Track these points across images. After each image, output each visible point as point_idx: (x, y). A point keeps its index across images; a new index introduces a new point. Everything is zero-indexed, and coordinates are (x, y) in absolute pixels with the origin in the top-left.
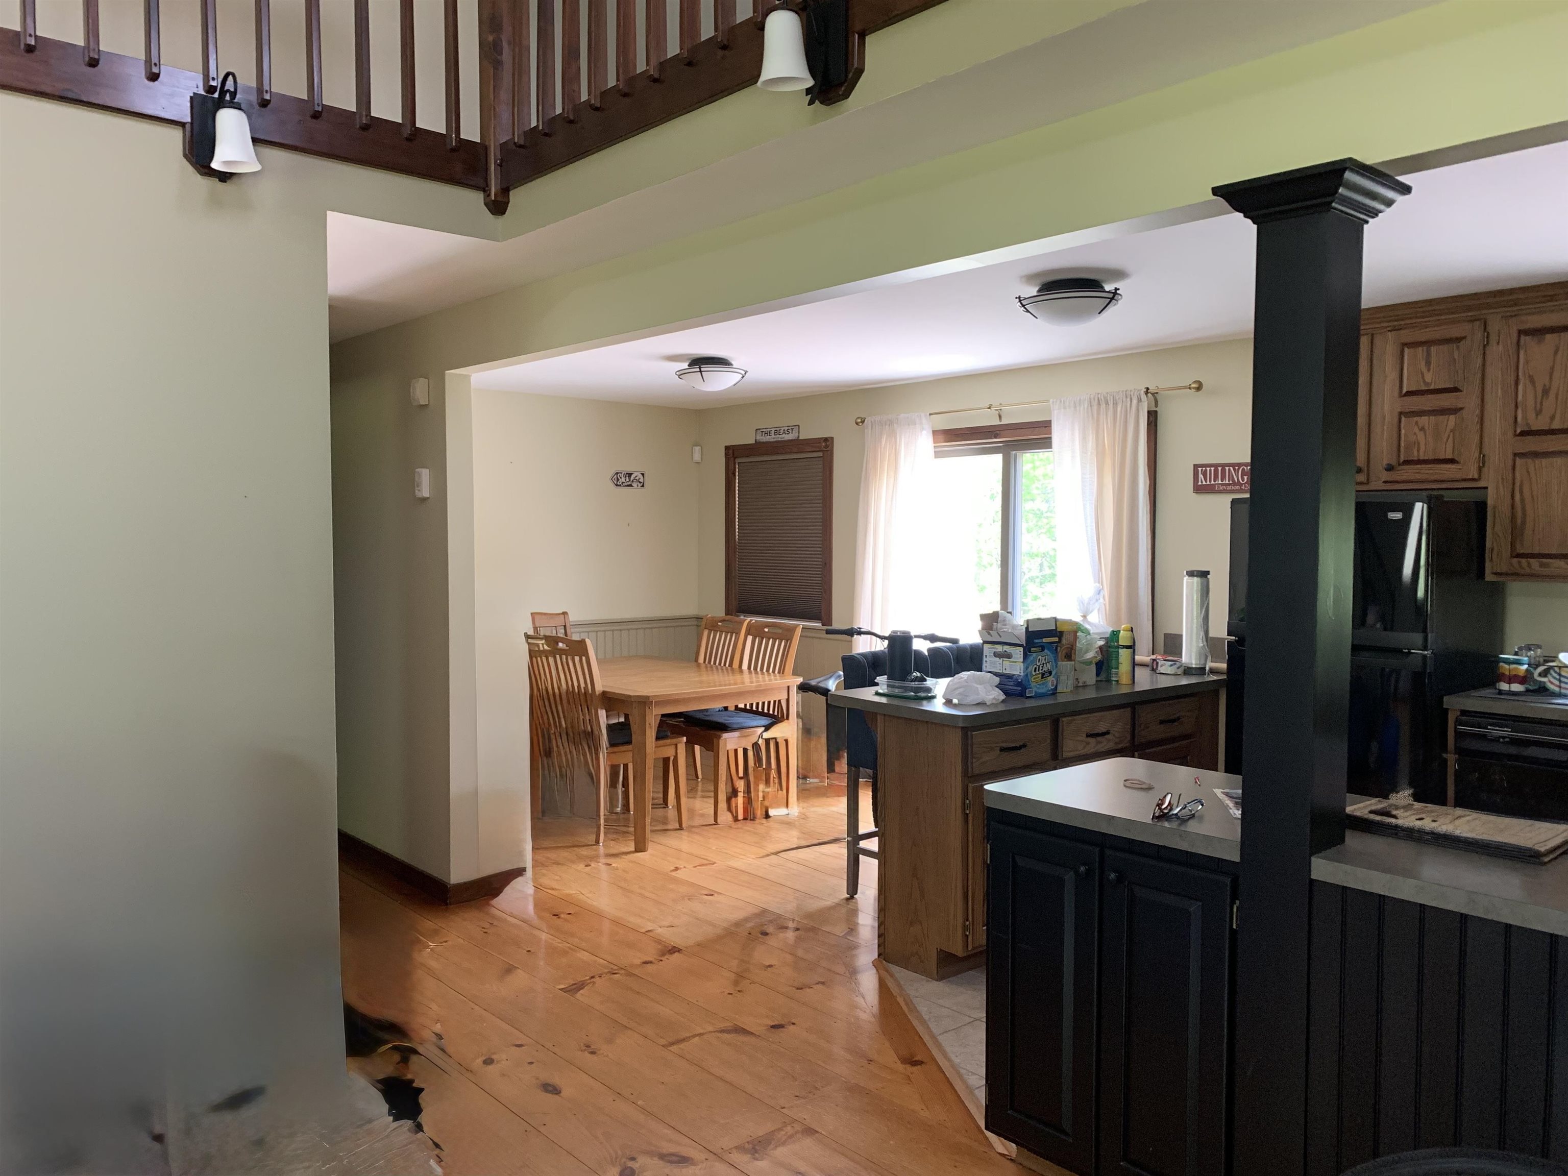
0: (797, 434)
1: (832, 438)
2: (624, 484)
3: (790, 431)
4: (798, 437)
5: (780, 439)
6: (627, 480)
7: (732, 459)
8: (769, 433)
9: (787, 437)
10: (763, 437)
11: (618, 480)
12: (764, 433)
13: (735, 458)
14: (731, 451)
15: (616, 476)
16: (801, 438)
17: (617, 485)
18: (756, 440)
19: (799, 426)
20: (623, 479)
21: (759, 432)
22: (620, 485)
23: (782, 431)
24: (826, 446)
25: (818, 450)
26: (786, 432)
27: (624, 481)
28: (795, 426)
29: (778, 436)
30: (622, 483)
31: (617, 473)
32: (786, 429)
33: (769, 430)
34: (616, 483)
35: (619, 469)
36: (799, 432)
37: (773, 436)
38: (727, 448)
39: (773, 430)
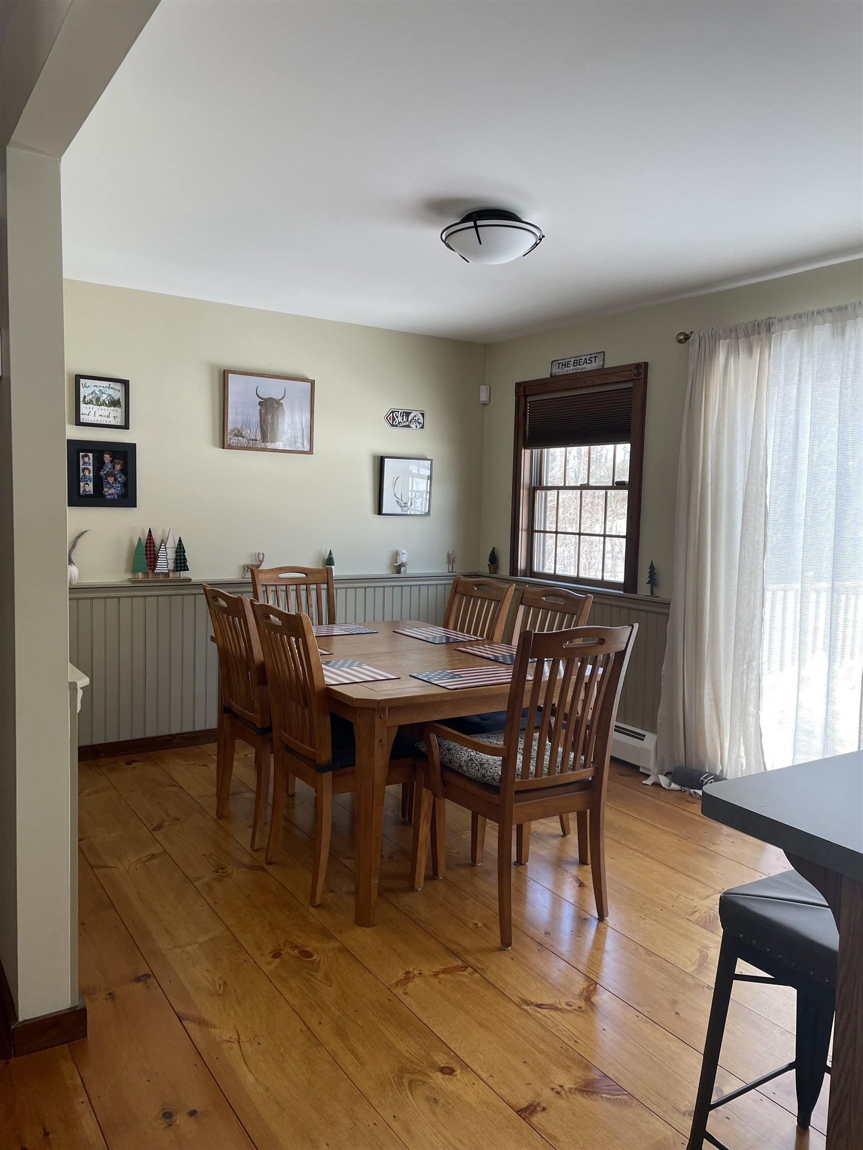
0: (601, 363)
1: (646, 364)
2: (401, 425)
3: (593, 360)
4: (603, 365)
5: (579, 371)
6: (404, 420)
7: (523, 397)
8: (566, 365)
9: (588, 367)
10: (560, 370)
11: (394, 419)
12: (561, 365)
13: (526, 397)
14: (522, 389)
15: (391, 415)
16: (606, 367)
17: (393, 425)
18: (551, 374)
19: (604, 352)
20: (400, 419)
21: (555, 363)
22: (396, 426)
23: (583, 361)
24: (638, 374)
25: (627, 379)
26: (588, 361)
27: (400, 420)
28: (599, 353)
29: (578, 366)
30: (399, 423)
31: (393, 412)
32: (589, 357)
33: (567, 360)
34: (391, 423)
35: (395, 406)
36: (604, 361)
37: (572, 367)
38: (518, 385)
39: (572, 360)
